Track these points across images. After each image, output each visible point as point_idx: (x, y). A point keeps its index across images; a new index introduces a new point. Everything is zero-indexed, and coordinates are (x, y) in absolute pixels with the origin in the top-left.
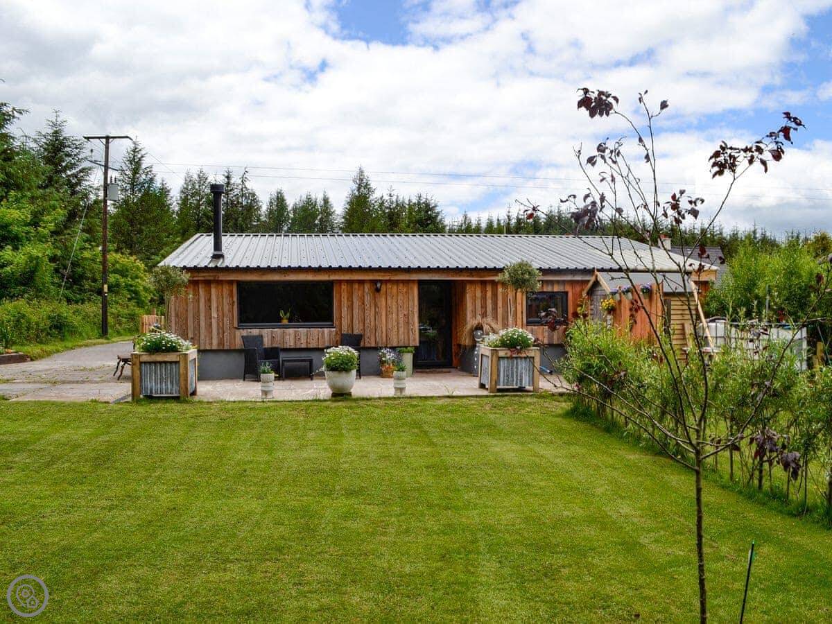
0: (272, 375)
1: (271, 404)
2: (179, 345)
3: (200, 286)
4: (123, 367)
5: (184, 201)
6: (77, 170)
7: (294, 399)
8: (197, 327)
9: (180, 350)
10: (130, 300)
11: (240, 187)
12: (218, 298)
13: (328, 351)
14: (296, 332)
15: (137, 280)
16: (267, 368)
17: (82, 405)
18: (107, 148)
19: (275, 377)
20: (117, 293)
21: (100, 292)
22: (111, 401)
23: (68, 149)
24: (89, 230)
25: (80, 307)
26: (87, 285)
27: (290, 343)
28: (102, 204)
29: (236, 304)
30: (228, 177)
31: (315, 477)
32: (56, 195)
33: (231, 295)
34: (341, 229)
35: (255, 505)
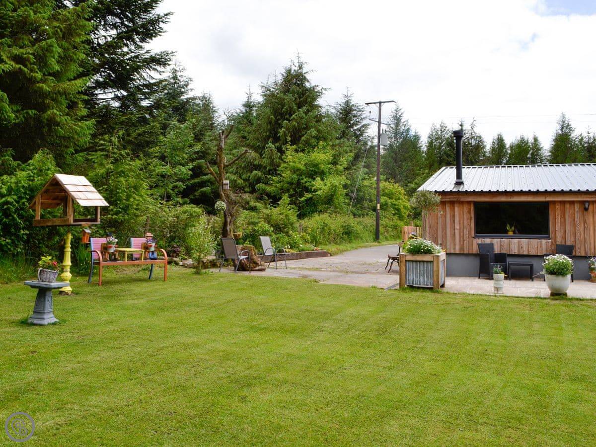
0: (502, 275)
1: (502, 298)
2: (433, 249)
3: (447, 206)
4: (392, 263)
5: (431, 144)
6: (360, 126)
7: (520, 296)
8: (444, 236)
9: (434, 253)
10: (394, 215)
11: (470, 132)
12: (460, 214)
13: (548, 258)
14: (519, 242)
15: (399, 201)
16: (499, 269)
17: (366, 289)
18: (380, 110)
19: (505, 277)
20: (385, 210)
21: (375, 210)
22: (385, 288)
23: (355, 112)
24: (367, 166)
25: (361, 219)
26: (366, 204)
27: (515, 251)
28: (377, 148)
29: (473, 219)
30: (461, 125)
31: (543, 362)
32: (347, 143)
33: (469, 212)
34: (548, 160)
35: (495, 379)
